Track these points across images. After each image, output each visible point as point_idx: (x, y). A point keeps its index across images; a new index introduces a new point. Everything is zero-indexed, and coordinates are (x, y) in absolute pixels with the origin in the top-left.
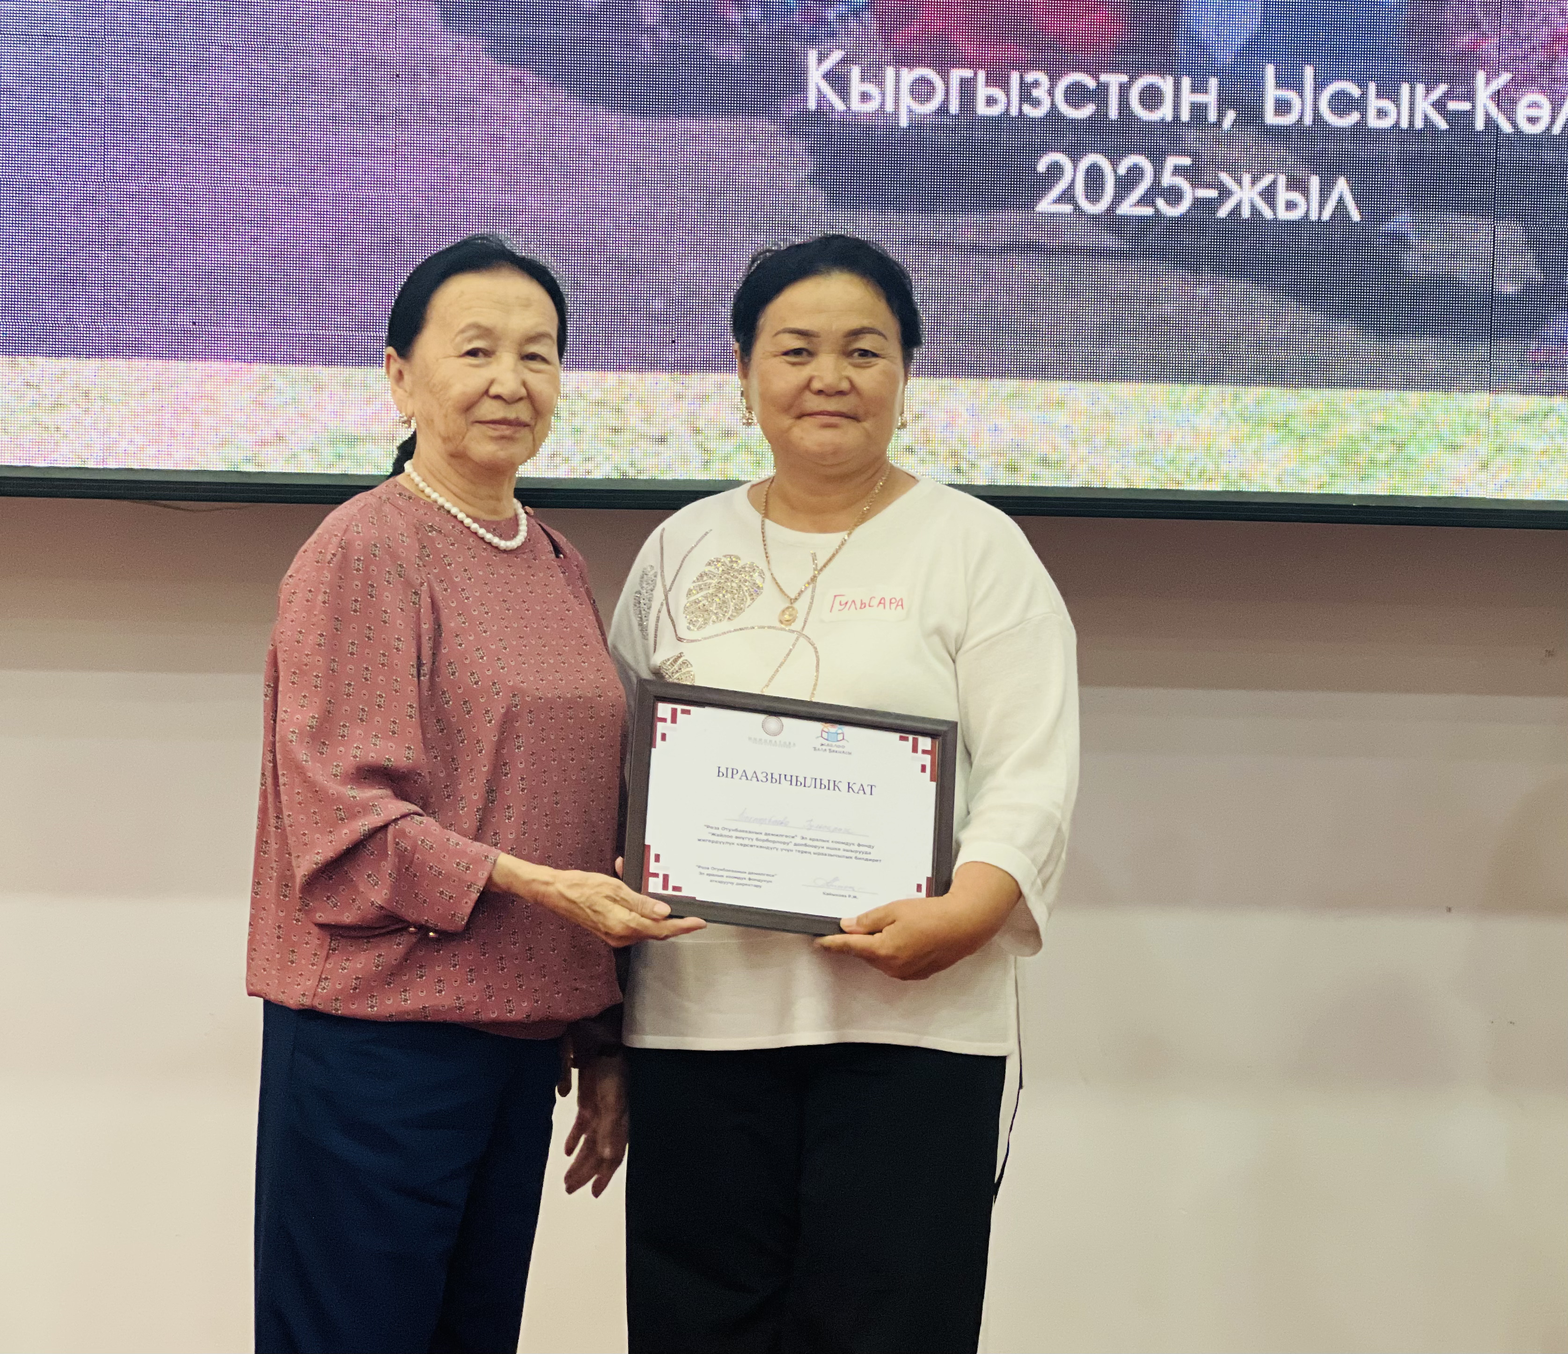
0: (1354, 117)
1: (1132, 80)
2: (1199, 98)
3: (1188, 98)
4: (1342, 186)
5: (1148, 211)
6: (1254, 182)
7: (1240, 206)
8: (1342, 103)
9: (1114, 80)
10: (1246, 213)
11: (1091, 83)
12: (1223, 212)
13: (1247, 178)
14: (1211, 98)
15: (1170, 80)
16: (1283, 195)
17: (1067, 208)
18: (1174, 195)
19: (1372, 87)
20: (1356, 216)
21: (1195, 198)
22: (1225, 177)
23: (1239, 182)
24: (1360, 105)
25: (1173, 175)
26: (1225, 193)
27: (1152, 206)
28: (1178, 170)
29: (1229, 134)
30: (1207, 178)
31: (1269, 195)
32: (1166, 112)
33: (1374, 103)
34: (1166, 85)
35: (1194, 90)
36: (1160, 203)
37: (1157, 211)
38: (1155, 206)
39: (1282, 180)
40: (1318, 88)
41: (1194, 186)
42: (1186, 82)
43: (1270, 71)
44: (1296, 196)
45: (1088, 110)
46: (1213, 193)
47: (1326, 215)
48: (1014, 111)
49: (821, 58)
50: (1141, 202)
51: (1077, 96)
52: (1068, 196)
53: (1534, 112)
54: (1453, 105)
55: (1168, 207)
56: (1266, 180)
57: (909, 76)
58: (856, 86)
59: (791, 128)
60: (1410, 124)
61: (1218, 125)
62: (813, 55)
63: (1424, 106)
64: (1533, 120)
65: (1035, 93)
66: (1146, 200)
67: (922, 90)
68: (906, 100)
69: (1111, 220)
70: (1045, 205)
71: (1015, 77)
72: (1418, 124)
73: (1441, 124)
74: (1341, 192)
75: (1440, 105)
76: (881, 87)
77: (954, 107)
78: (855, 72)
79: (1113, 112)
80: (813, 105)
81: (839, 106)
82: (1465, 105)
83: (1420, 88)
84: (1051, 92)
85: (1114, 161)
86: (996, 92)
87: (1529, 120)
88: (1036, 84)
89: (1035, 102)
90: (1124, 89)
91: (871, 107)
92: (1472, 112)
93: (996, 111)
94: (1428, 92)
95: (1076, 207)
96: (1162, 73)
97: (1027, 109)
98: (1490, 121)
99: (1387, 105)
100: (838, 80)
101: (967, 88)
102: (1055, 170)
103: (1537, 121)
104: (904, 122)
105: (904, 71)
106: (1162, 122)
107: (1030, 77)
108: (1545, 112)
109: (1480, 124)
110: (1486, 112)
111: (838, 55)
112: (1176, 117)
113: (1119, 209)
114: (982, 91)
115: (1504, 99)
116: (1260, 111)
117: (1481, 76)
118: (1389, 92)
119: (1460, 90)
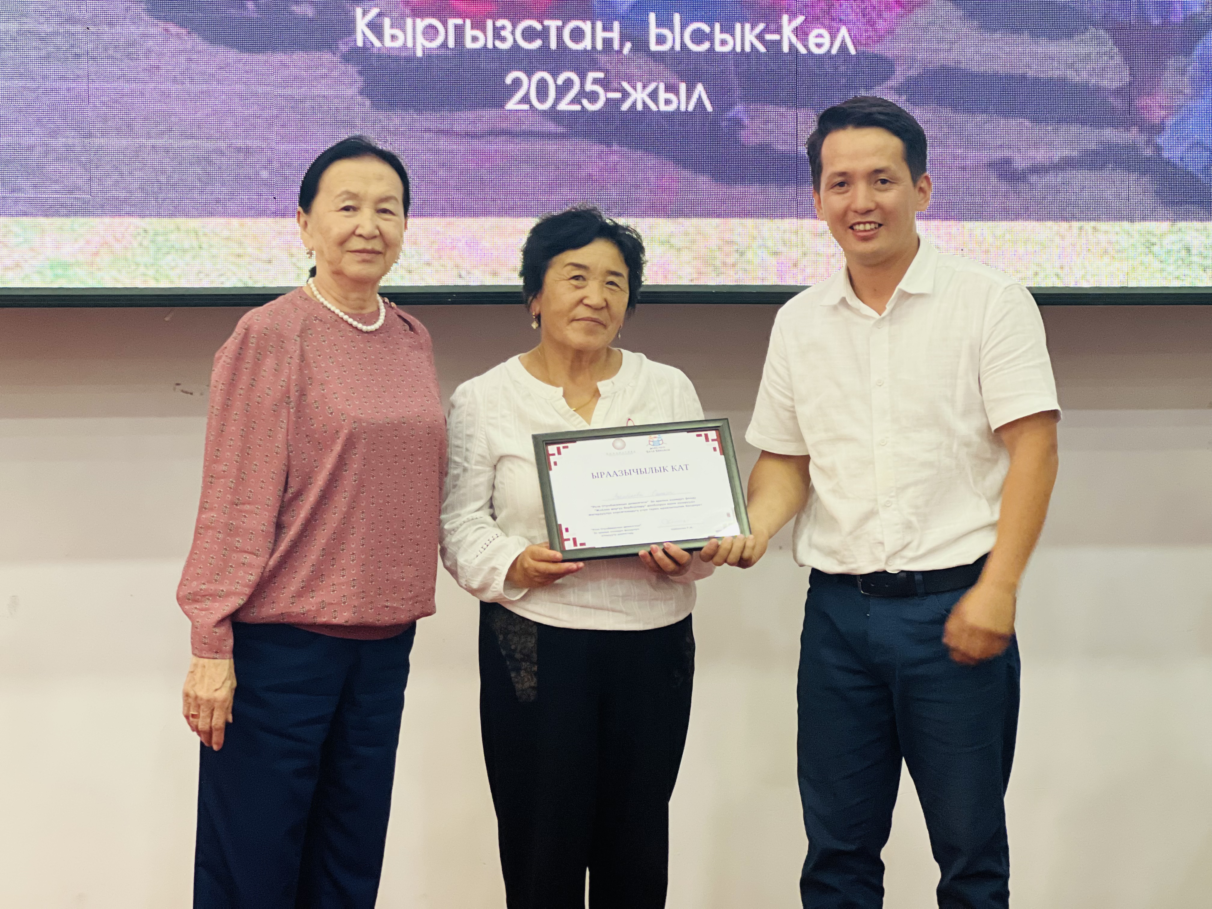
0: (706, 46)
1: (564, 24)
2: (608, 35)
3: (601, 34)
4: (700, 88)
5: (577, 108)
6: (644, 87)
7: (635, 103)
8: (698, 37)
9: (553, 24)
10: (640, 107)
11: (539, 27)
12: (625, 107)
13: (639, 85)
14: (615, 35)
15: (589, 23)
16: (663, 95)
17: (526, 107)
18: (593, 97)
19: (717, 26)
20: (709, 108)
21: (607, 99)
22: (625, 85)
23: (635, 89)
24: (710, 37)
25: (592, 84)
26: (626, 95)
27: (580, 104)
28: (596, 81)
29: (628, 58)
30: (615, 85)
31: (654, 96)
32: (586, 44)
33: (718, 36)
34: (586, 26)
35: (605, 29)
36: (585, 102)
37: (583, 107)
38: (582, 104)
39: (662, 86)
40: (683, 27)
41: (607, 89)
42: (599, 25)
43: (652, 17)
44: (671, 96)
45: (538, 43)
46: (618, 95)
47: (691, 108)
48: (490, 46)
49: (364, 13)
50: (572, 102)
51: (529, 34)
52: (526, 99)
53: (819, 40)
54: (769, 37)
55: (590, 105)
56: (652, 87)
57: (421, 24)
58: (388, 31)
59: (346, 58)
60: (742, 49)
61: (620, 51)
62: (359, 11)
63: (750, 37)
64: (819, 45)
65: (503, 33)
66: (576, 100)
67: (430, 32)
68: (420, 39)
69: (553, 114)
70: (512, 105)
71: (489, 23)
72: (748, 49)
73: (762, 49)
74: (700, 93)
75: (760, 37)
76: (404, 31)
77: (451, 44)
78: (387, 22)
79: (553, 45)
80: (360, 43)
81: (377, 43)
82: (776, 37)
83: (748, 26)
84: (513, 33)
85: (555, 76)
86: (478, 33)
87: (817, 46)
88: (503, 27)
89: (503, 39)
90: (560, 30)
91: (398, 44)
92: (779, 43)
93: (479, 45)
94: (752, 29)
95: (531, 106)
96: (584, 19)
97: (498, 44)
98: (791, 45)
99: (727, 37)
100: (376, 27)
101: (459, 31)
102: (517, 83)
103: (822, 46)
104: (419, 54)
105: (418, 21)
106: (585, 51)
107: (500, 23)
108: (826, 40)
109: (786, 49)
110: (790, 41)
111: (375, 11)
112: (594, 47)
113: (559, 106)
114: (469, 33)
115: (801, 33)
116: (647, 43)
117: (785, 18)
118: (728, 29)
119: (772, 27)
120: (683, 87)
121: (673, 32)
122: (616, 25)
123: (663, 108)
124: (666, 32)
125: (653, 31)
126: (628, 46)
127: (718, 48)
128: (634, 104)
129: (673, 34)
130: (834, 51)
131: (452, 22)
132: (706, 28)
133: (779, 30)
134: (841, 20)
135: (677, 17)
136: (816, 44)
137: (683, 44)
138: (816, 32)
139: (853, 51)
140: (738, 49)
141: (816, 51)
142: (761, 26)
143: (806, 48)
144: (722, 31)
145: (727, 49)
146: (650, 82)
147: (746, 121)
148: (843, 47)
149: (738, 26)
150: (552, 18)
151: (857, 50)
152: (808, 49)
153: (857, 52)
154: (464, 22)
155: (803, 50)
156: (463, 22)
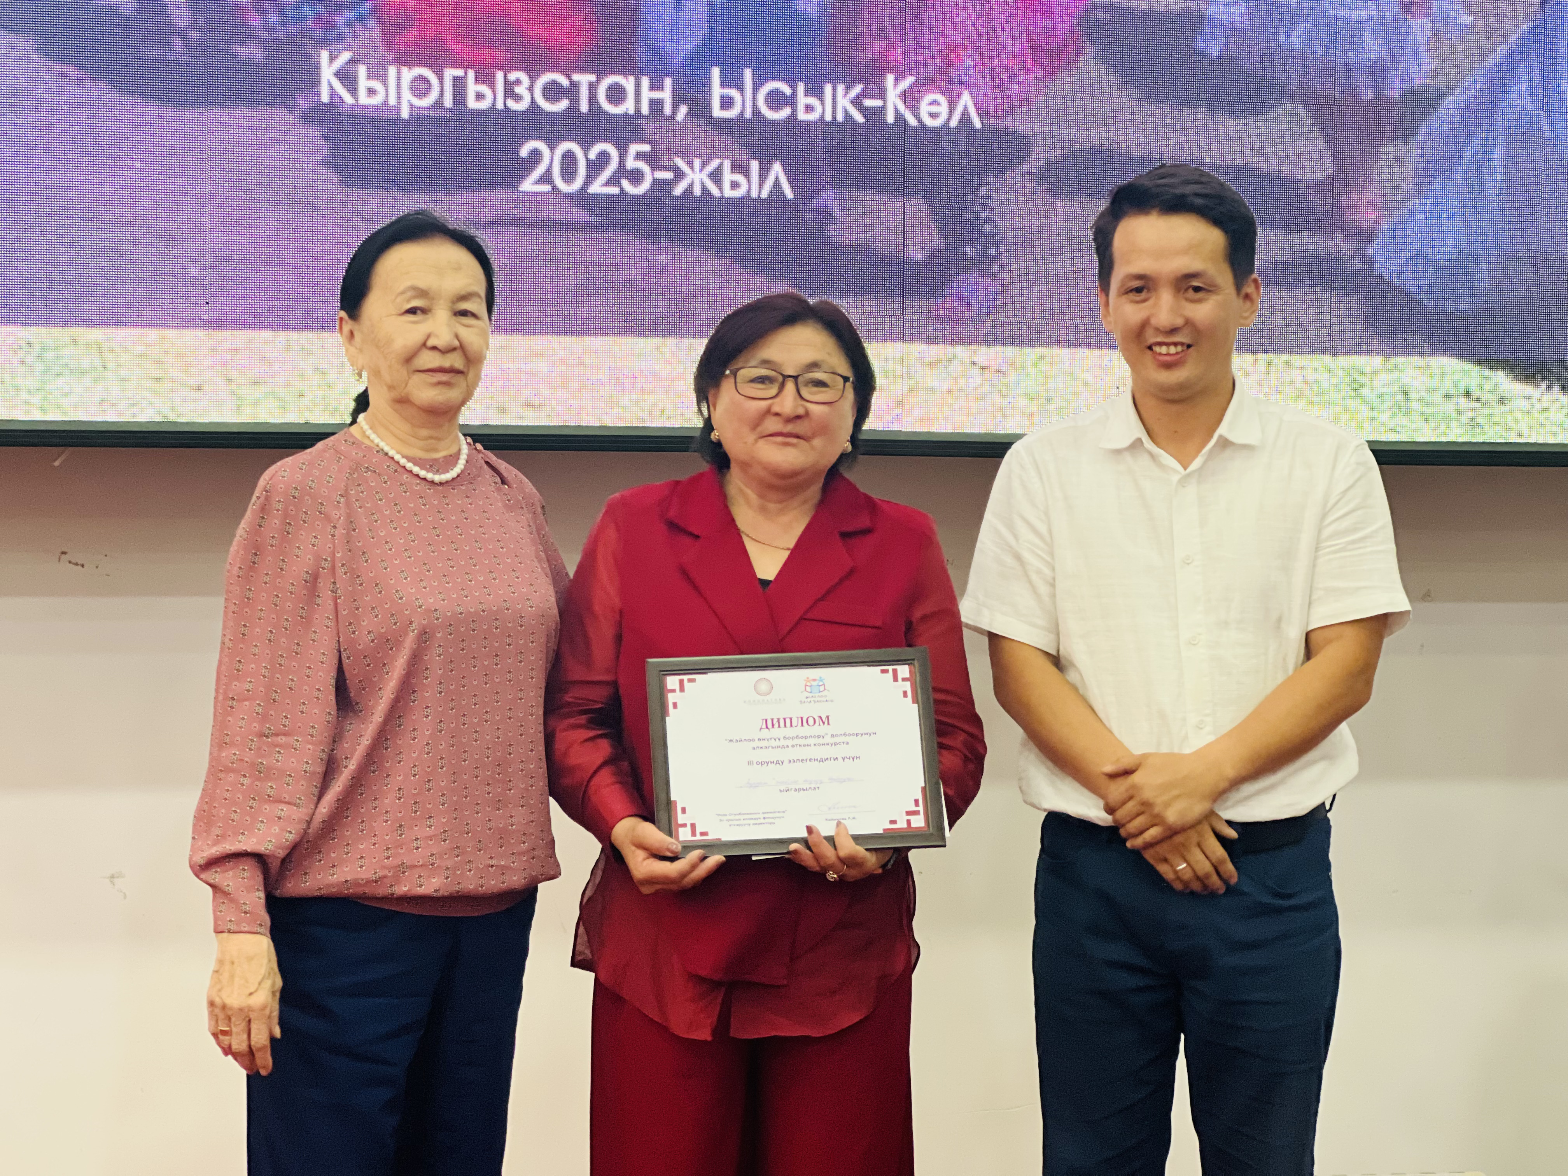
0: (786, 112)
1: (599, 80)
2: (657, 95)
3: (647, 94)
4: (777, 168)
5: (615, 190)
6: (704, 165)
7: (692, 186)
8: (776, 100)
9: (584, 79)
10: (697, 191)
11: (564, 81)
12: (678, 191)
13: (697, 162)
14: (666, 95)
15: (632, 79)
16: (728, 176)
17: (547, 188)
18: (636, 177)
19: (801, 87)
20: (789, 194)
21: (654, 179)
22: (679, 162)
23: (691, 165)
24: (791, 100)
25: (635, 160)
26: (679, 175)
27: (618, 186)
28: (639, 156)
29: (683, 126)
30: (665, 161)
31: (716, 176)
32: (629, 106)
33: (802, 100)
34: (629, 83)
35: (653, 87)
36: (625, 183)
37: (622, 190)
38: (621, 186)
39: (727, 164)
40: (756, 87)
41: (654, 169)
42: (645, 81)
43: (716, 72)
44: (739, 178)
45: (563, 104)
46: (668, 175)
47: (765, 194)
48: (500, 106)
49: (332, 59)
50: (608, 183)
51: (553, 92)
52: (546, 178)
53: (934, 109)
54: (869, 103)
55: (631, 187)
56: (715, 163)
57: (408, 74)
58: (363, 83)
59: (308, 118)
60: (833, 118)
61: (673, 116)
62: (324, 55)
63: (844, 102)
64: (933, 115)
65: (518, 90)
66: (613, 181)
67: (420, 87)
68: (407, 95)
69: (582, 198)
70: (528, 185)
71: (500, 75)
72: (840, 118)
73: (859, 118)
74: (777, 174)
75: (857, 102)
76: (385, 82)
77: (448, 102)
78: (362, 70)
79: (584, 107)
80: (325, 98)
81: (348, 99)
82: (878, 103)
83: (841, 88)
84: (531, 89)
85: (586, 147)
86: (484, 89)
87: (931, 116)
88: (518, 82)
89: (518, 98)
90: (593, 87)
91: (376, 100)
92: (883, 108)
93: (484, 105)
94: (847, 89)
95: (554, 188)
96: (624, 72)
97: (511, 104)
98: (898, 116)
99: (813, 101)
100: (347, 77)
101: (459, 84)
102: (536, 155)
103: (937, 116)
104: (405, 114)
105: (405, 70)
106: (626, 115)
107: (513, 76)
108: (943, 109)
109: (890, 119)
110: (895, 108)
111: (346, 56)
112: (638, 111)
113: (590, 188)
114: (472, 88)
115: (910, 98)
116: (708, 105)
117: (890, 78)
118: (815, 91)
119: (873, 89)
120: (755, 165)
121: (742, 93)
122: (668, 82)
123: (728, 193)
124: (734, 93)
125: (717, 91)
126: (683, 110)
127: (802, 116)
128: (690, 187)
129: (742, 95)
130: (954, 123)
131: (450, 73)
132: (787, 90)
133: (882, 94)
134: (962, 83)
135: (748, 74)
136: (931, 114)
137: (756, 111)
138: (930, 97)
139: (977, 124)
140: (828, 117)
141: (929, 122)
142: (858, 88)
143: (917, 118)
144: (807, 94)
145: (813, 117)
146: (711, 158)
147: (837, 213)
148: (965, 118)
149: (828, 88)
150: (583, 70)
151: (983, 123)
152: (919, 120)
153: (983, 125)
154: (466, 73)
155: (912, 121)
156: (464, 74)
